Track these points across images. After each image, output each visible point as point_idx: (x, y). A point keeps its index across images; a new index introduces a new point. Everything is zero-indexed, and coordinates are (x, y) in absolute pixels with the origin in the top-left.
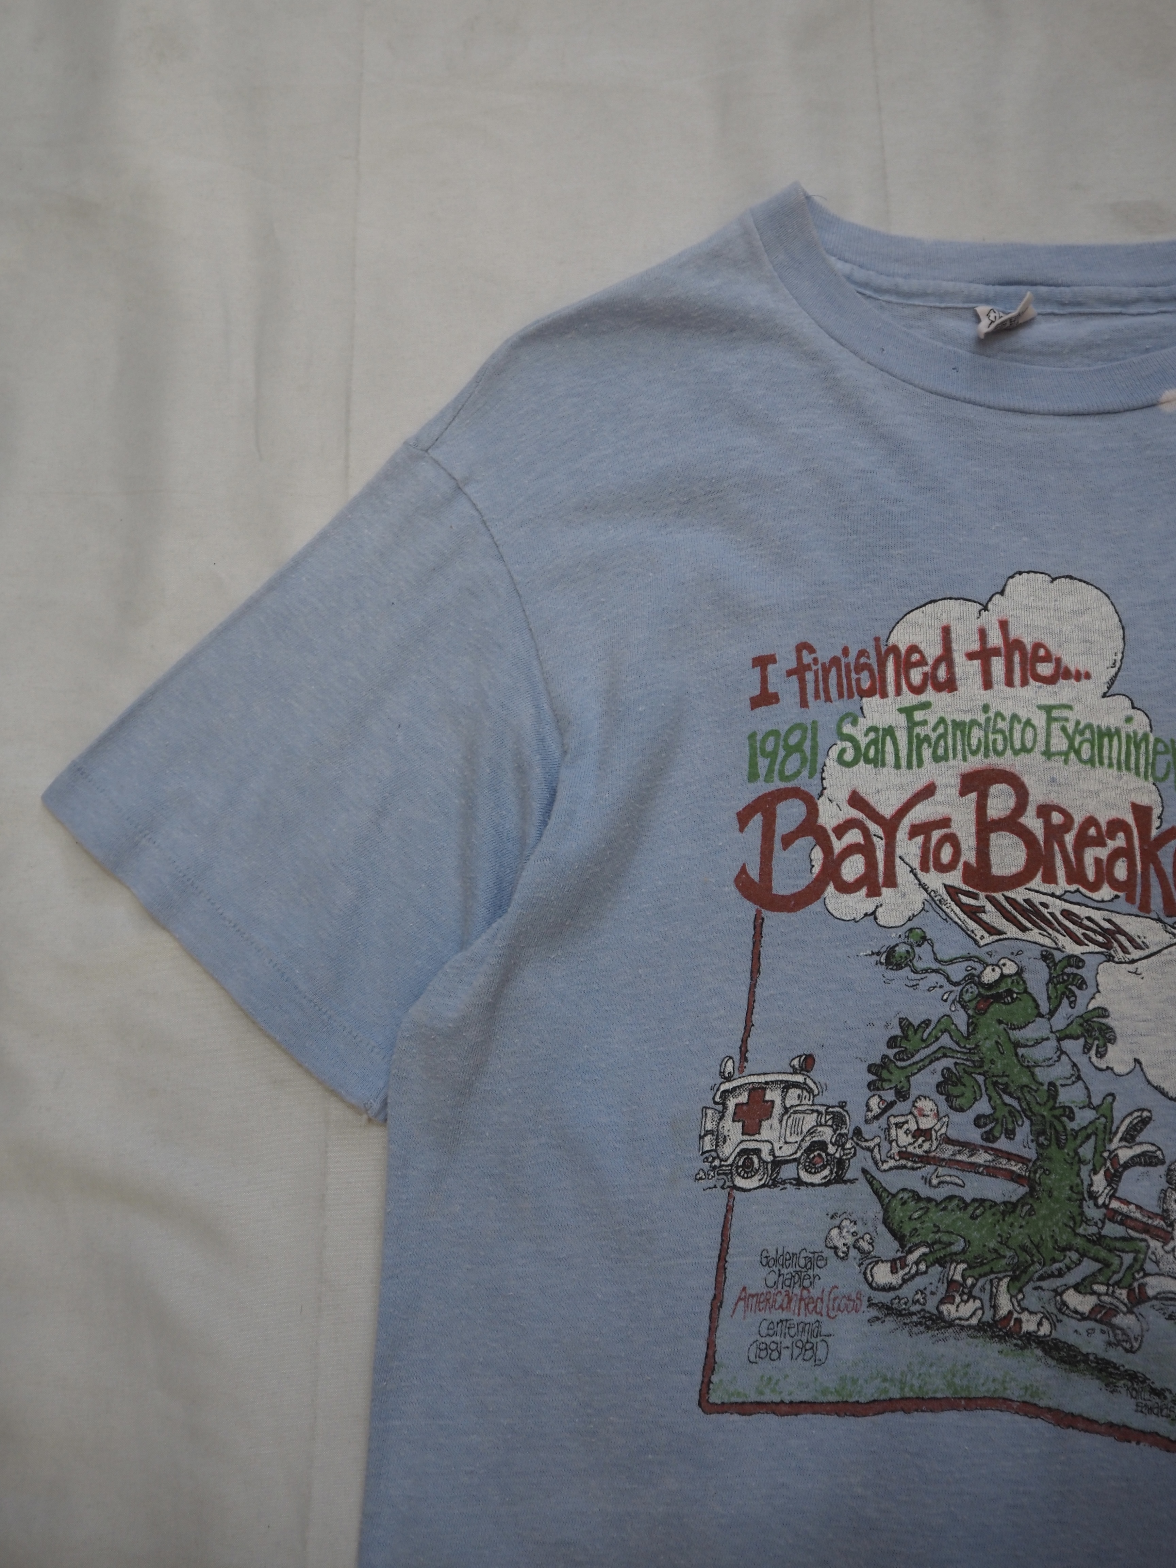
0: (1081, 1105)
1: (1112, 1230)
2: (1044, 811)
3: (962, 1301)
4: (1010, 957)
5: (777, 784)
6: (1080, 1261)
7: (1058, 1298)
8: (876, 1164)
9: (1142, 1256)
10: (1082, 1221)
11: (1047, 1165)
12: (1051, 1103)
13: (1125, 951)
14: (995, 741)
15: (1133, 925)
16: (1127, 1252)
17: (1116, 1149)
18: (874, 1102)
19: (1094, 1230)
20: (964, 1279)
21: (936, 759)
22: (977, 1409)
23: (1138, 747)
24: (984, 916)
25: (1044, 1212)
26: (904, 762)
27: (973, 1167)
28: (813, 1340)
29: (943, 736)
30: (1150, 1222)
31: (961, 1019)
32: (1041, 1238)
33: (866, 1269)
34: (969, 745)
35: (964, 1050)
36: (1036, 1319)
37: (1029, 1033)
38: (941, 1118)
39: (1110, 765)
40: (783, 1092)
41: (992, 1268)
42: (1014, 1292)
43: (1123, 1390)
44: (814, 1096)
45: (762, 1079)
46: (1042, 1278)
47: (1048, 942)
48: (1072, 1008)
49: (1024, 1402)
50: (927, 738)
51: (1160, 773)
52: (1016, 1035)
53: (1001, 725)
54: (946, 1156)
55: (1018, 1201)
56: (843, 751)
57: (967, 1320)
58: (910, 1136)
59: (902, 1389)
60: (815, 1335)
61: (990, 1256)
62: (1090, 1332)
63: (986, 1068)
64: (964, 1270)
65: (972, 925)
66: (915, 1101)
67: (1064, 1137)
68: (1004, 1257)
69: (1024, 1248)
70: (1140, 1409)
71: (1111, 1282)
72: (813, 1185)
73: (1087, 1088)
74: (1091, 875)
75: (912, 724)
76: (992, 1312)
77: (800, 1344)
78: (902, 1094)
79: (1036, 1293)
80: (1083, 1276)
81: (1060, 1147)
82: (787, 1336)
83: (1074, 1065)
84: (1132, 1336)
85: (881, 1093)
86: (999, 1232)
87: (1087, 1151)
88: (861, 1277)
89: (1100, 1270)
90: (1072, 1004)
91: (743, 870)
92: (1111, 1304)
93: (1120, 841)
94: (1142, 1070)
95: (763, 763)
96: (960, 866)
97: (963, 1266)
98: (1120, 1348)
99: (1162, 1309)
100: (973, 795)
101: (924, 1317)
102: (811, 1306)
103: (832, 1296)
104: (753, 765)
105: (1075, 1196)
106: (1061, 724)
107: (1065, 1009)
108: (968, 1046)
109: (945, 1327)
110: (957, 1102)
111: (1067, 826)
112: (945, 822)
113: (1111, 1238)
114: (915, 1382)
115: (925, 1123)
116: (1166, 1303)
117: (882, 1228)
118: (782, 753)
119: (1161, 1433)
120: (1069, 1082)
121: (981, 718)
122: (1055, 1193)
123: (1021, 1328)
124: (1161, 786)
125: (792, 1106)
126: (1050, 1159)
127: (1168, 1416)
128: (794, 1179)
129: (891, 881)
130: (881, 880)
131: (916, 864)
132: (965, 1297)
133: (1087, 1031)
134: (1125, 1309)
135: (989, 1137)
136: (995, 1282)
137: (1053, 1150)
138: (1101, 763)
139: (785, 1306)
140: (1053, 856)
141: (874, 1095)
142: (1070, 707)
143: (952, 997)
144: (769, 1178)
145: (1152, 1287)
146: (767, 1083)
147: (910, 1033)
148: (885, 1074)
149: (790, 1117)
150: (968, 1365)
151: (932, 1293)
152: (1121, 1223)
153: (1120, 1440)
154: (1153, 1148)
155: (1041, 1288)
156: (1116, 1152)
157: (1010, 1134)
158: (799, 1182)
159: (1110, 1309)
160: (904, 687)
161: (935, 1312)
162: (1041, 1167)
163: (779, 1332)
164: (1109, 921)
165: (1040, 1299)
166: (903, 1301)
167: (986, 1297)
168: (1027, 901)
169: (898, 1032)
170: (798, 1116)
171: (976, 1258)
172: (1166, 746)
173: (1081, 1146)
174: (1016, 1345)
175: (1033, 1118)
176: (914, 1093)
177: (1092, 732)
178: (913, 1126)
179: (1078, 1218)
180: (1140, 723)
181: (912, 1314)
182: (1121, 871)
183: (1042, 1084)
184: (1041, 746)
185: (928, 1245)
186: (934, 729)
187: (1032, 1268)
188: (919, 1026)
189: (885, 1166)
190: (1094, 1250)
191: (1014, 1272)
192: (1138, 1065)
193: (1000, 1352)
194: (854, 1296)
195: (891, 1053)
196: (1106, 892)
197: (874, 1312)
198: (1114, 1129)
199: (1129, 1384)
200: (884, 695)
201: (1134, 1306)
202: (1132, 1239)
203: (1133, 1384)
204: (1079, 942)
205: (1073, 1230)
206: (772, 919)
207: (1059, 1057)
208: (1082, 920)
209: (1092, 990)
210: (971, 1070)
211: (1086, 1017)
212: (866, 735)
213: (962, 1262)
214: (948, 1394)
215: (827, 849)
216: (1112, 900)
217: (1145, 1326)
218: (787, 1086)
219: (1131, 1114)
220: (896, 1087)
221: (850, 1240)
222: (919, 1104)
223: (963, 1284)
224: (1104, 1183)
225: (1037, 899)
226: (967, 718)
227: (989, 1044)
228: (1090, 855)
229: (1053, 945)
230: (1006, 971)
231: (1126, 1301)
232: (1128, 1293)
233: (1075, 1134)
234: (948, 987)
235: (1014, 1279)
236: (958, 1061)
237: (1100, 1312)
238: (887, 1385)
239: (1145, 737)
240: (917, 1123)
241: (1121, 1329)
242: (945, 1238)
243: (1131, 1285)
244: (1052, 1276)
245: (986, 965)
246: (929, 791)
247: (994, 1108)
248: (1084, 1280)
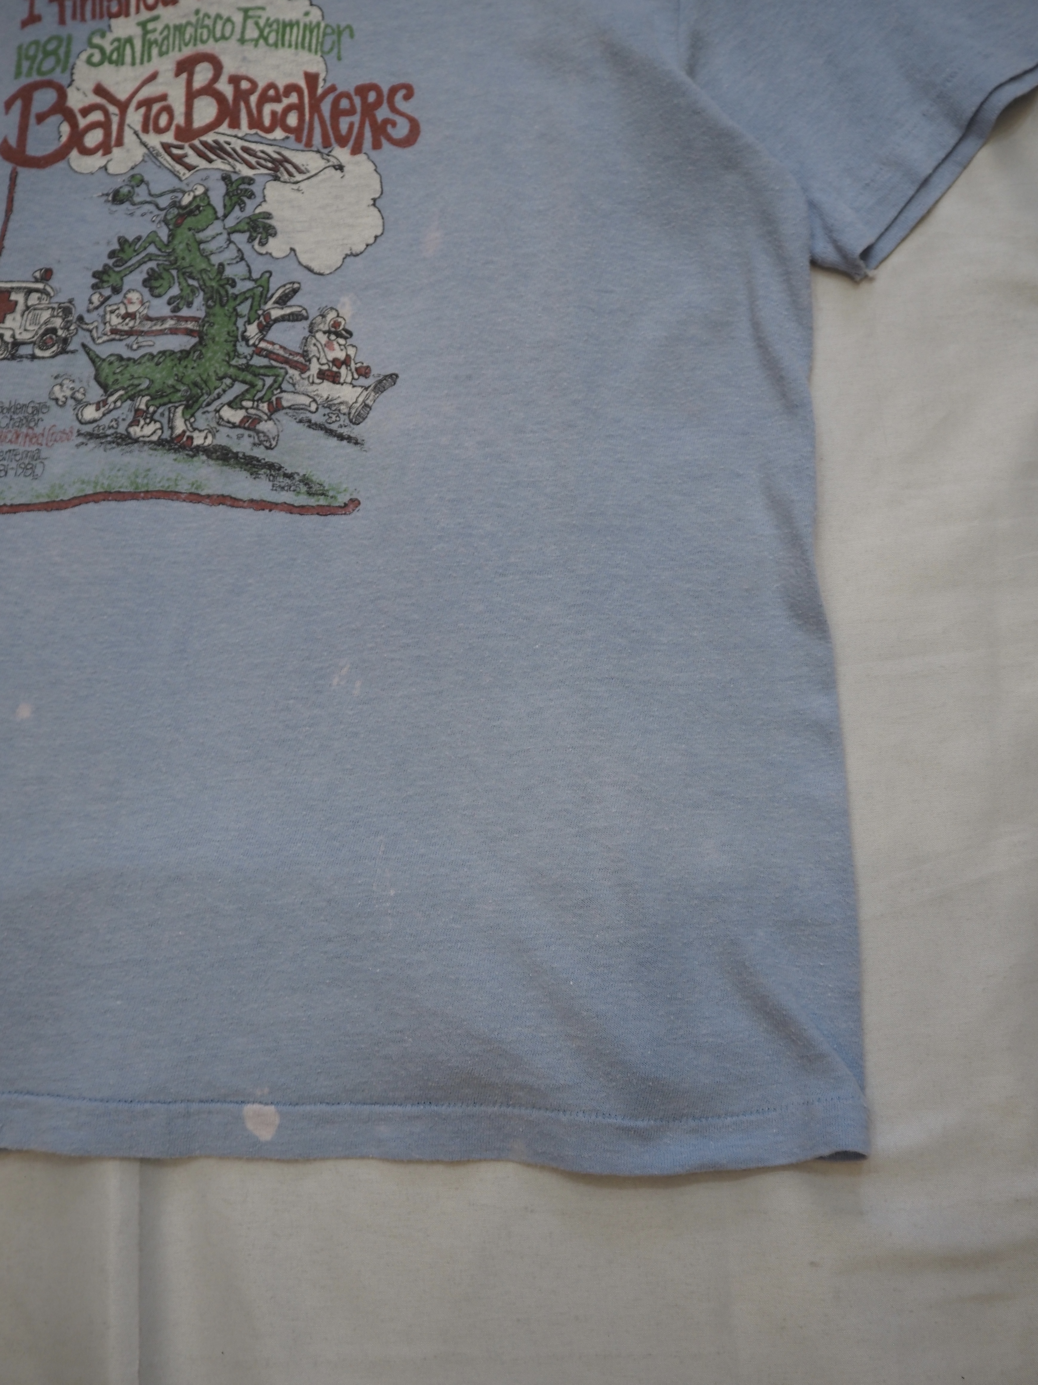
0: (243, 277)
1: (258, 361)
2: (235, 80)
3: (146, 423)
4: (201, 182)
5: (36, 78)
6: (233, 385)
7: (217, 414)
8: (93, 340)
9: (280, 379)
10: (235, 356)
11: (212, 319)
12: (219, 277)
13: (291, 175)
14: (201, 34)
15: (299, 158)
16: (269, 376)
17: (269, 309)
18: (96, 299)
19: (244, 361)
20: (148, 407)
21: (161, 54)
22: (151, 498)
23: (311, 32)
24: (187, 160)
25: (209, 355)
26: (138, 61)
27: (162, 332)
28: (34, 463)
29: (167, 38)
30: (291, 357)
31: (164, 233)
32: (208, 375)
33: (78, 411)
34: (184, 40)
35: (165, 254)
36: (203, 434)
37: (209, 232)
38: (144, 303)
39: (290, 46)
40: (25, 294)
41: (170, 400)
42: (188, 417)
43: (263, 477)
44: (51, 297)
45: (9, 285)
46: (209, 404)
47: (228, 168)
48: (242, 211)
49: (191, 494)
50: (156, 42)
51: (327, 47)
52: (201, 236)
53: (208, 22)
54: (146, 329)
55: (191, 348)
56: (91, 55)
57: (149, 437)
58: (120, 318)
59: (95, 487)
60: (35, 458)
61: (169, 391)
62: (240, 437)
63: (178, 264)
64: (148, 401)
65: (178, 167)
66: (126, 294)
67: (226, 298)
68: (179, 391)
69: (196, 384)
70: (274, 488)
71: (256, 398)
72: (43, 358)
73: (248, 266)
74: (267, 121)
75: (146, 32)
76: (170, 432)
77: (23, 466)
78: (116, 290)
79: (204, 416)
80: (234, 396)
81: (223, 306)
82: (13, 460)
83: (239, 250)
84: (271, 436)
85: (101, 290)
86: (176, 373)
87: (244, 309)
88: (75, 418)
89: (247, 391)
90: (242, 210)
91: (5, 141)
92: (255, 415)
93: (294, 99)
94: (296, 255)
95: (26, 65)
96: (173, 128)
97: (147, 398)
98: (262, 447)
99: (294, 416)
100: (184, 76)
101: (116, 437)
102: (34, 440)
103: (51, 432)
104: (19, 66)
105: (231, 339)
106: (255, 19)
107: (237, 212)
108: (168, 251)
109: (132, 443)
110: (157, 292)
111: (252, 91)
112: (164, 97)
113: (256, 367)
114: (105, 481)
115: (132, 309)
116: (298, 411)
117: (93, 383)
118: (40, 56)
119: (288, 502)
120: (234, 261)
121: (193, 19)
122: (217, 339)
123: (192, 443)
124: (327, 57)
125: (33, 305)
126: (214, 315)
127: (294, 491)
128: (30, 355)
129: (120, 143)
130: (113, 142)
131: (138, 127)
132: (148, 421)
133: (253, 228)
134: (266, 417)
135: (176, 309)
136: (172, 410)
137: (217, 309)
138: (283, 45)
139: (13, 440)
140: (239, 111)
141: (95, 293)
142: (263, 8)
143: (159, 219)
144: (8, 354)
145: (288, 401)
146: (12, 288)
147: (126, 247)
148: (105, 278)
149: (30, 312)
150: (149, 470)
151: (124, 420)
152: (266, 356)
153: (256, 510)
154: (299, 309)
155: (208, 412)
156: (268, 311)
157: (189, 304)
158: (33, 357)
159: (255, 419)
160: (142, 7)
161: (125, 433)
162: (208, 322)
163: (7, 458)
164: (279, 153)
165: (207, 419)
166: (101, 428)
167: (165, 421)
168: (216, 142)
169: (116, 246)
170: (37, 312)
171: (157, 392)
172: (333, 30)
173: (239, 304)
174: (187, 455)
175: (206, 290)
176: (126, 288)
177: (278, 25)
178: (123, 311)
179: (232, 354)
180: (315, 15)
181: (107, 436)
182: (292, 120)
183: (214, 265)
184: (237, 35)
185: (123, 388)
186: (161, 33)
187: (202, 399)
188: (133, 241)
189: (100, 341)
190: (242, 375)
191: (188, 401)
192: (293, 253)
193: (175, 460)
194: (67, 431)
195: (110, 262)
196: (279, 134)
197: (81, 439)
198: (269, 295)
199: (268, 472)
200: (127, 15)
201: (272, 414)
202: (272, 367)
203: (271, 472)
204: (251, 167)
205: (228, 362)
206: (25, 174)
207: (228, 245)
208: (256, 152)
209: (259, 199)
210: (167, 268)
211: (254, 218)
212: (112, 43)
213: (147, 395)
214: (131, 489)
215: (74, 124)
216: (283, 140)
217: (280, 430)
218: (29, 292)
219: (284, 286)
220: (112, 285)
221: (68, 393)
222: (129, 296)
223: (146, 411)
224: (257, 331)
225: (222, 139)
226: (184, 21)
227: (182, 246)
228: (268, 109)
229: (231, 169)
230: (198, 193)
231: (267, 411)
232: (269, 405)
233: (235, 297)
234: (156, 212)
235: (187, 407)
236: (160, 262)
237: (248, 421)
238: (84, 486)
239: (318, 25)
240: (126, 308)
241: (263, 432)
242: (136, 382)
243: (270, 399)
244: (215, 400)
245: (184, 192)
246: (153, 77)
247: (181, 290)
248: (236, 398)
